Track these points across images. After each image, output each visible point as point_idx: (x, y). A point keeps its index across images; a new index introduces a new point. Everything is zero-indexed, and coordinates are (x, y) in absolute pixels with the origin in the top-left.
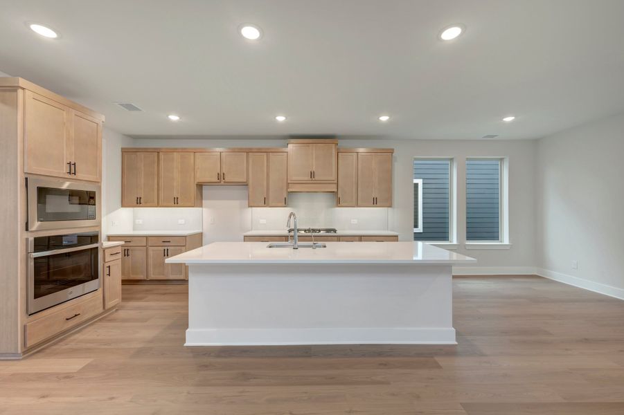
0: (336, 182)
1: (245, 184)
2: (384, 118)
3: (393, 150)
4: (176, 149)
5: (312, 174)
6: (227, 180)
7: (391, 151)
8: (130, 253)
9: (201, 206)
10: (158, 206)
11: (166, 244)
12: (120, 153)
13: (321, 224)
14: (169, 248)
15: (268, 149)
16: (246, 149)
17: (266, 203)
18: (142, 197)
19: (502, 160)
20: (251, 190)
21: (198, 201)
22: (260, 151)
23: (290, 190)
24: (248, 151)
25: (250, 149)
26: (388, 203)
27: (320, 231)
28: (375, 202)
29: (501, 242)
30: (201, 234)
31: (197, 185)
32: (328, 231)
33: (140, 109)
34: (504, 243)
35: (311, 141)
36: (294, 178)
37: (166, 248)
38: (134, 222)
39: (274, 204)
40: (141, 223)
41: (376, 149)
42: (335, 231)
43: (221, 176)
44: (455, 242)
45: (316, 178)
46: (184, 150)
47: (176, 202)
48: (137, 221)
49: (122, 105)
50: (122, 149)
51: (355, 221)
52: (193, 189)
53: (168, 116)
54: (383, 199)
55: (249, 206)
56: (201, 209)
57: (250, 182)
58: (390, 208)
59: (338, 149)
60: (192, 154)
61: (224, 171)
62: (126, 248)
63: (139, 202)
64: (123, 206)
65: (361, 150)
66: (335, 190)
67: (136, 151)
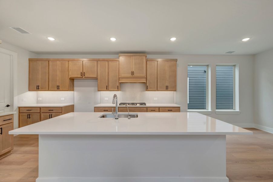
0: (146, 77)
1: (96, 79)
2: (173, 39)
3: (177, 59)
4: (58, 59)
5: (132, 73)
6: (86, 76)
7: (176, 60)
8: (31, 116)
9: (73, 90)
10: (48, 90)
11: (50, 111)
12: (28, 61)
13: (138, 100)
14: (52, 114)
15: (109, 59)
16: (96, 59)
17: (107, 89)
18: (40, 85)
19: (234, 66)
20: (99, 82)
21: (71, 87)
22: (104, 60)
23: (120, 82)
24: (98, 60)
25: (99, 59)
26: (174, 89)
27: (137, 104)
28: (167, 88)
29: (234, 110)
30: (73, 105)
31: (70, 79)
32: (141, 104)
33: (29, 32)
34: (236, 111)
35: (132, 54)
36: (123, 75)
37: (51, 114)
38: (37, 99)
39: (112, 90)
40: (41, 99)
41: (168, 59)
42: (145, 104)
43: (83, 74)
44: (210, 110)
45: (135, 75)
46: (63, 60)
47: (58, 88)
48: (39, 98)
49: (14, 28)
50: (29, 59)
51: (155, 99)
52: (68, 81)
53: (47, 37)
54: (171, 87)
55: (99, 91)
56: (73, 92)
57: (99, 77)
58: (175, 92)
59: (147, 59)
60: (67, 62)
61: (84, 71)
62: (29, 114)
63: (38, 88)
64: (29, 90)
65: (159, 60)
66: (145, 82)
67: (37, 60)
